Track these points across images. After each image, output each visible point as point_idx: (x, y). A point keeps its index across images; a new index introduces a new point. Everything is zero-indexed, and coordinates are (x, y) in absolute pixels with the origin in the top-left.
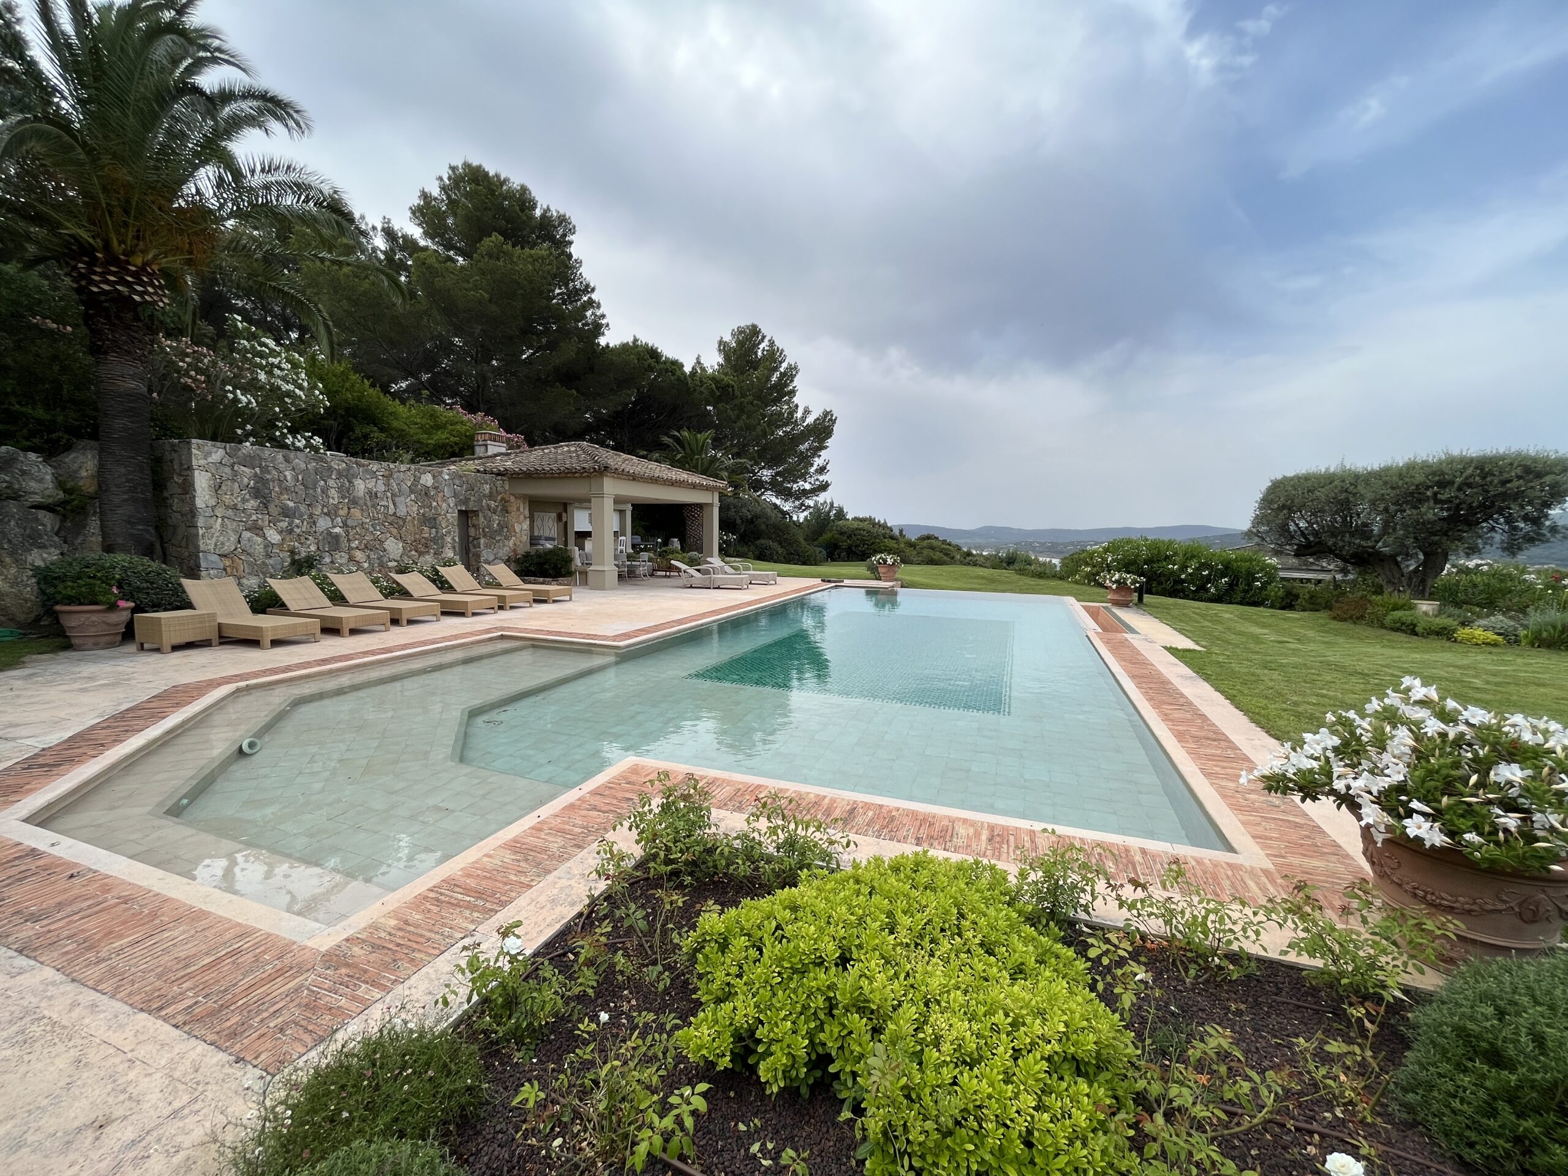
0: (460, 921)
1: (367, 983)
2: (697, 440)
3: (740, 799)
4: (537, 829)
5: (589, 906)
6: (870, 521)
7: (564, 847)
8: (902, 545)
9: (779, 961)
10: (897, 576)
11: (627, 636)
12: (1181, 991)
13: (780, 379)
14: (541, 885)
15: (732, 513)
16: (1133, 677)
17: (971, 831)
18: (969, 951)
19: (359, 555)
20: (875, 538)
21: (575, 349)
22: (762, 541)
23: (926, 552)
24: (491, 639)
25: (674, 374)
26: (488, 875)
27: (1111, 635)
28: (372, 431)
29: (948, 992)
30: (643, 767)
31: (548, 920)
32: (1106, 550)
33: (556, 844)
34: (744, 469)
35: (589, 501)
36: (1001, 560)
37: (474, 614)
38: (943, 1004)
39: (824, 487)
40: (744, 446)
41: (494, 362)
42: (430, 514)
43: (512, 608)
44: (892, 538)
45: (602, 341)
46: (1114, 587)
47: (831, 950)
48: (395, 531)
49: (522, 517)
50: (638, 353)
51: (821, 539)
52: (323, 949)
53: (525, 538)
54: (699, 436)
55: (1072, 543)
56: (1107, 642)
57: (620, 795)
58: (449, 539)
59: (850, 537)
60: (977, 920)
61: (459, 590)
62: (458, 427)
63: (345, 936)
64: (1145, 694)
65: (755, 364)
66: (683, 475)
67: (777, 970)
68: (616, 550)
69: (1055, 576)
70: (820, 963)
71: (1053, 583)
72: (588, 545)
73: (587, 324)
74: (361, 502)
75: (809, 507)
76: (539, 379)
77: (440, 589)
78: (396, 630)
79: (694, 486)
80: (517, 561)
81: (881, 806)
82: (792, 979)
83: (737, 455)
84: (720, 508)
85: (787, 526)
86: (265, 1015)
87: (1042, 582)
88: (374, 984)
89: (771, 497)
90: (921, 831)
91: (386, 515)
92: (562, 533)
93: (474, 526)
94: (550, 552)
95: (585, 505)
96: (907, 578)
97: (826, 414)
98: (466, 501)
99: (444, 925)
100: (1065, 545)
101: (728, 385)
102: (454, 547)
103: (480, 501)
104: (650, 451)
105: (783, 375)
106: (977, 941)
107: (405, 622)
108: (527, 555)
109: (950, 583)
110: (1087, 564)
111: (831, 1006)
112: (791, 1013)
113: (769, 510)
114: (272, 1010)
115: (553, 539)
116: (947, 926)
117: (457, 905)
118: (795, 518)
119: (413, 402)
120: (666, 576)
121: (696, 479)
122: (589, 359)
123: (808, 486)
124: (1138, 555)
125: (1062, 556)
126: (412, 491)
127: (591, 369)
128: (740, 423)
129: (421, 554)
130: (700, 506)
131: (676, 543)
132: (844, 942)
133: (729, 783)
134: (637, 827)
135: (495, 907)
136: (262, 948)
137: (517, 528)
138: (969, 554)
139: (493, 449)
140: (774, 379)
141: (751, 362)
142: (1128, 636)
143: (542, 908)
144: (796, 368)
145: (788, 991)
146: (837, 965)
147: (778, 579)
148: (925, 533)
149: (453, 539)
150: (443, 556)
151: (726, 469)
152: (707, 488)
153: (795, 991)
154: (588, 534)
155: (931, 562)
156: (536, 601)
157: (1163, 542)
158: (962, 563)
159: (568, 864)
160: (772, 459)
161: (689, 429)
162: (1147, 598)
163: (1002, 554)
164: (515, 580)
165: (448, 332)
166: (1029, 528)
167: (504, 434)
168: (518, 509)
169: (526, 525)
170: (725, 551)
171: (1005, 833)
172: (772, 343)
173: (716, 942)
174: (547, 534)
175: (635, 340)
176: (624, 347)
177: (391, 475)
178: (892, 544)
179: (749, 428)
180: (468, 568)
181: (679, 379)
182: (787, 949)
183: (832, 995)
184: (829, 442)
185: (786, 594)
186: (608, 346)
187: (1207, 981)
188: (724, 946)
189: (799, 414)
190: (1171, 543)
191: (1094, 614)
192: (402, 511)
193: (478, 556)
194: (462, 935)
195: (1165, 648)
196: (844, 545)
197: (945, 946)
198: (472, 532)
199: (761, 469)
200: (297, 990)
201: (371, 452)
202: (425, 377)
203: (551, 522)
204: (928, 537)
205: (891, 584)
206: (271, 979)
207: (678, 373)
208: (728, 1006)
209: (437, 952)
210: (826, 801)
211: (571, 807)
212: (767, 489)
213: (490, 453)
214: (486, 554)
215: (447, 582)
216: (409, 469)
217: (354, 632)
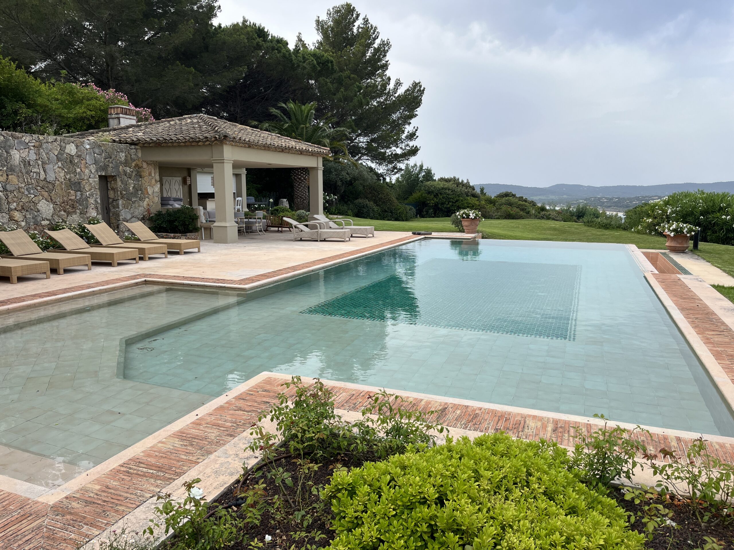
0: (146, 486)
1: (87, 525)
2: (301, 111)
3: (354, 402)
4: (197, 423)
5: (244, 475)
6: (454, 180)
7: (219, 436)
8: (483, 202)
9: (394, 501)
10: (479, 228)
11: (251, 280)
12: (697, 531)
13: (374, 54)
14: (205, 461)
15: (333, 176)
16: (682, 309)
17: (539, 424)
18: (535, 498)
19: (17, 215)
20: (459, 196)
21: (192, 30)
22: (360, 200)
23: (504, 208)
24: (137, 284)
25: (279, 52)
26: (164, 455)
27: (667, 276)
28: (20, 108)
29: (519, 521)
30: (275, 380)
31: (215, 485)
32: (667, 203)
33: (213, 434)
34: (343, 136)
35: (211, 166)
36: (572, 214)
37: (119, 264)
38: (515, 528)
39: (414, 151)
40: (343, 115)
41: (120, 43)
42: (75, 179)
43: (150, 258)
44: (474, 196)
45: (215, 22)
46: (672, 234)
47: (432, 493)
48: (46, 194)
49: (153, 181)
50: (248, 33)
51: (411, 198)
52: (51, 503)
53: (157, 200)
54: (303, 107)
55: (637, 198)
56: (662, 282)
57: (259, 399)
58: (92, 201)
59: (436, 196)
60: (541, 477)
61: (104, 244)
62: (94, 102)
63: (65, 495)
64: (692, 323)
65: (351, 41)
66: (292, 143)
67: (392, 507)
68: (235, 208)
69: (620, 227)
70: (424, 502)
71: (617, 233)
72: (211, 205)
73: (201, 7)
74: (17, 169)
75: (401, 170)
76: (160, 58)
77: (88, 243)
78: (55, 278)
79: (301, 152)
80: (151, 219)
81: (467, 407)
82: (403, 513)
83: (337, 124)
84: (324, 172)
85: (382, 187)
86: (20, 542)
87: (607, 232)
88: (92, 525)
89: (367, 162)
90: (499, 424)
91: (38, 180)
92: (187, 195)
93: (113, 189)
94: (179, 210)
95: (206, 170)
96: (488, 230)
97: (416, 85)
98: (105, 168)
99: (137, 489)
100: (631, 200)
101: (328, 61)
102: (97, 208)
103: (117, 167)
104: (260, 122)
105: (377, 50)
106: (541, 490)
107: (62, 271)
108: (159, 214)
109: (525, 235)
110: (649, 216)
111: (433, 530)
112: (403, 536)
113: (365, 173)
114: (24, 540)
115: (180, 200)
116: (518, 480)
117: (144, 476)
118: (388, 180)
119: (53, 81)
120: (278, 231)
121: (303, 146)
122: (204, 39)
123: (399, 151)
124: (695, 207)
125: (626, 209)
126: (59, 159)
127: (206, 48)
128: (339, 95)
129: (69, 214)
130: (306, 170)
131: (285, 203)
132: (441, 489)
133: (345, 390)
134: (278, 418)
135: (172, 476)
136: (7, 502)
137: (150, 190)
138: (543, 209)
139: (125, 121)
140: (369, 54)
141: (346, 39)
142: (682, 277)
143: (209, 477)
144: (388, 44)
145: (401, 520)
146: (436, 504)
147: (375, 232)
148: (503, 191)
149: (96, 201)
150: (88, 215)
151: (328, 136)
152: (313, 154)
153: (406, 521)
154: (211, 196)
155: (509, 216)
156: (170, 253)
157: (718, 195)
158: (536, 217)
159: (224, 448)
160: (368, 127)
161: (294, 101)
162: (702, 245)
163: (573, 209)
164: (149, 234)
165: (80, 18)
166: (598, 185)
167: (133, 108)
168: (150, 174)
169: (157, 188)
170: (328, 210)
171: (567, 426)
172: (366, 21)
173: (346, 490)
174: (174, 195)
175: (245, 21)
176: (235, 27)
177: (41, 146)
178: (474, 201)
179: (346, 99)
180: (109, 224)
181: (284, 56)
182: (399, 493)
183: (433, 523)
184: (419, 111)
185: (382, 245)
186: (220, 26)
187: (717, 525)
188: (352, 493)
189: (391, 86)
190: (724, 196)
191: (653, 260)
192: (51, 177)
193: (117, 215)
194: (151, 495)
195: (714, 286)
196: (432, 203)
197: (517, 493)
198: (111, 194)
199: (358, 136)
200: (39, 527)
201: (20, 125)
202: (61, 57)
203: (177, 187)
204: (507, 195)
205: (473, 235)
206: (19, 520)
207: (283, 50)
208: (358, 531)
209: (134, 506)
210: (423, 403)
211: (221, 408)
212: (363, 154)
213: (122, 125)
214: (124, 214)
215: (93, 236)
216: (56, 140)
217: (21, 279)
